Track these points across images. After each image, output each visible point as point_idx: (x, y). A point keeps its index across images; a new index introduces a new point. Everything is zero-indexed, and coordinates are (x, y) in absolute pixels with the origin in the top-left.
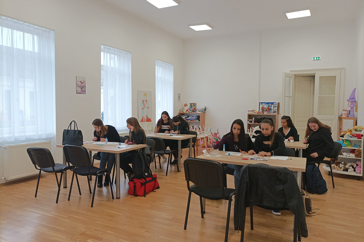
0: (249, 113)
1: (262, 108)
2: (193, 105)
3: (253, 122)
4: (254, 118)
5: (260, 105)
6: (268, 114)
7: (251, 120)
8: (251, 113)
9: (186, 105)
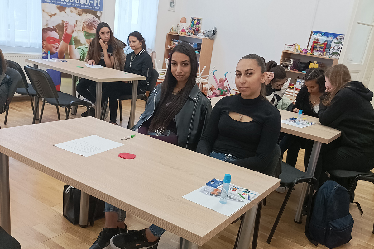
0: (287, 49)
1: (314, 42)
2: (195, 22)
3: (289, 68)
4: (292, 61)
5: (312, 36)
6: (319, 56)
7: (286, 63)
8: (290, 49)
9: (184, 21)
